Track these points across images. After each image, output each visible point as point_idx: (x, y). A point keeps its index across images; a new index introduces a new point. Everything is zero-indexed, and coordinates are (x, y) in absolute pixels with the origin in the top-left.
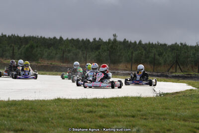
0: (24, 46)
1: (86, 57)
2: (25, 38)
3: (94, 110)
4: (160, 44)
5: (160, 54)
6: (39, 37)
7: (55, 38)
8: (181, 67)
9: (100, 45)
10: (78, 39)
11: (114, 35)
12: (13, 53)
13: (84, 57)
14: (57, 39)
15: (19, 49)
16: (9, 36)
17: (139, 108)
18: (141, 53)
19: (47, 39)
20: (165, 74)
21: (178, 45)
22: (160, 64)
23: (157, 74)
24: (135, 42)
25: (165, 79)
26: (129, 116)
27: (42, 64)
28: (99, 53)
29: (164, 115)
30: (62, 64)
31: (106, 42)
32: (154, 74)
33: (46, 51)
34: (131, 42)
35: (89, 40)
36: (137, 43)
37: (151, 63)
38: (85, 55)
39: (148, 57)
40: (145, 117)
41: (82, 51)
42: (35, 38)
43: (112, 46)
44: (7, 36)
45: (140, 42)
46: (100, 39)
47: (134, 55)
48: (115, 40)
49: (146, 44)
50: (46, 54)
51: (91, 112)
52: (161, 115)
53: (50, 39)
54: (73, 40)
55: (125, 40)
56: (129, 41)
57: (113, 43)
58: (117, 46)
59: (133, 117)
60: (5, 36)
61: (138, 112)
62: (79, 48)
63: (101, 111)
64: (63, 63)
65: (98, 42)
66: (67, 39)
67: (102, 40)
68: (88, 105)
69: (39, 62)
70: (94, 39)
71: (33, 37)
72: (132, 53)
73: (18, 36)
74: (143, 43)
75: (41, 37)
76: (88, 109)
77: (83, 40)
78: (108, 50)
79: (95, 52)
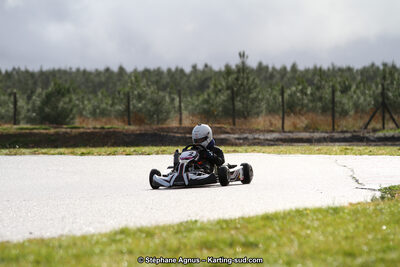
0: (39, 90)
1: (180, 107)
2: (42, 73)
5: (345, 90)
7: (107, 70)
8: (396, 117)
9: (210, 79)
10: (159, 69)
11: (240, 54)
12: (15, 109)
14: (113, 72)
15: (29, 97)
16: (7, 72)
19: (90, 73)
21: (378, 68)
23: (342, 136)
24: (284, 68)
27: (82, 130)
28: (209, 95)
30: (127, 127)
31: (220, 72)
32: (336, 135)
33: (89, 100)
34: (273, 68)
35: (182, 70)
38: (177, 103)
39: (321, 99)
41: (170, 94)
42: (65, 71)
43: (236, 79)
44: (3, 72)
45: (294, 67)
46: (206, 66)
47: (286, 96)
49: (307, 71)
50: (89, 107)
53: (98, 73)
54: (147, 71)
55: (261, 64)
56: (270, 67)
58: (248, 79)
62: (164, 89)
64: (129, 124)
65: (203, 72)
67: (211, 69)
69: (77, 125)
70: (194, 67)
71: (59, 71)
72: (282, 92)
73: (27, 71)
75: (78, 70)
77: (169, 70)
78: (228, 88)
79: (198, 96)
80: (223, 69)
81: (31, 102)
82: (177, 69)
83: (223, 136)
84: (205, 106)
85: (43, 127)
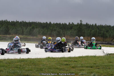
0: (29, 27)
2: (29, 23)
3: (69, 63)
4: (107, 26)
5: (107, 31)
6: (38, 22)
7: (47, 23)
9: (73, 26)
10: (60, 23)
11: (80, 21)
12: (23, 31)
13: (63, 33)
14: (48, 23)
15: (26, 29)
16: (20, 22)
17: (95, 63)
18: (96, 31)
19: (42, 23)
20: (110, 43)
22: (107, 37)
23: (105, 43)
24: (93, 25)
25: (110, 45)
26: (89, 67)
27: (39, 38)
28: (72, 31)
29: (109, 66)
31: (76, 25)
32: (104, 42)
33: (42, 30)
34: (90, 25)
35: (66, 24)
36: (94, 25)
37: (102, 36)
38: (64, 32)
39: (100, 33)
40: (98, 67)
41: (62, 30)
42: (35, 23)
43: (79, 27)
44: (19, 22)
45: (96, 24)
46: (72, 23)
47: (92, 32)
48: (81, 23)
49: (99, 26)
50: (42, 32)
51: (67, 65)
52: (107, 66)
53: (44, 23)
54: (57, 24)
55: (87, 23)
56: (89, 24)
57: (80, 25)
58: (82, 27)
59: (92, 67)
60: (18, 22)
61: (94, 65)
62: (61, 28)
63: (73, 64)
66: (54, 23)
67: (74, 24)
68: (66, 61)
69: (38, 36)
70: (69, 23)
71: (34, 22)
72: (91, 31)
73: (25, 22)
74: (97, 25)
75: (39, 22)
76: (65, 63)
77: (63, 24)
78: (77, 29)
79: (70, 31)
80: (77, 24)
82: (65, 23)
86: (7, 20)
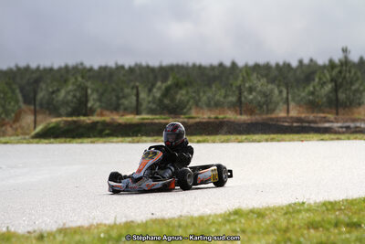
0: (159, 84)
1: (287, 98)
2: (161, 68)
9: (313, 73)
10: (269, 63)
11: (343, 50)
12: (137, 100)
14: (225, 67)
15: (150, 90)
16: (130, 67)
19: (205, 68)
27: (198, 120)
28: (314, 87)
30: (239, 117)
31: (324, 66)
33: (204, 92)
35: (289, 65)
38: (284, 95)
41: (278, 86)
42: (182, 66)
43: (340, 72)
44: (127, 67)
46: (311, 60)
50: (204, 99)
53: (212, 68)
54: (257, 66)
55: (362, 58)
58: (350, 72)
60: (122, 67)
62: (272, 81)
64: (241, 114)
65: (309, 66)
67: (316, 64)
69: (193, 114)
70: (301, 62)
71: (177, 66)
73: (148, 66)
75: (194, 65)
77: (277, 65)
78: (332, 80)
79: (304, 88)
80: (327, 63)
81: (151, 95)
82: (284, 64)
83: (327, 125)
84: (311, 97)
85: (163, 117)
86: (82, 64)
